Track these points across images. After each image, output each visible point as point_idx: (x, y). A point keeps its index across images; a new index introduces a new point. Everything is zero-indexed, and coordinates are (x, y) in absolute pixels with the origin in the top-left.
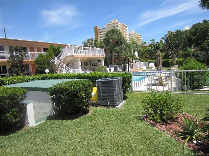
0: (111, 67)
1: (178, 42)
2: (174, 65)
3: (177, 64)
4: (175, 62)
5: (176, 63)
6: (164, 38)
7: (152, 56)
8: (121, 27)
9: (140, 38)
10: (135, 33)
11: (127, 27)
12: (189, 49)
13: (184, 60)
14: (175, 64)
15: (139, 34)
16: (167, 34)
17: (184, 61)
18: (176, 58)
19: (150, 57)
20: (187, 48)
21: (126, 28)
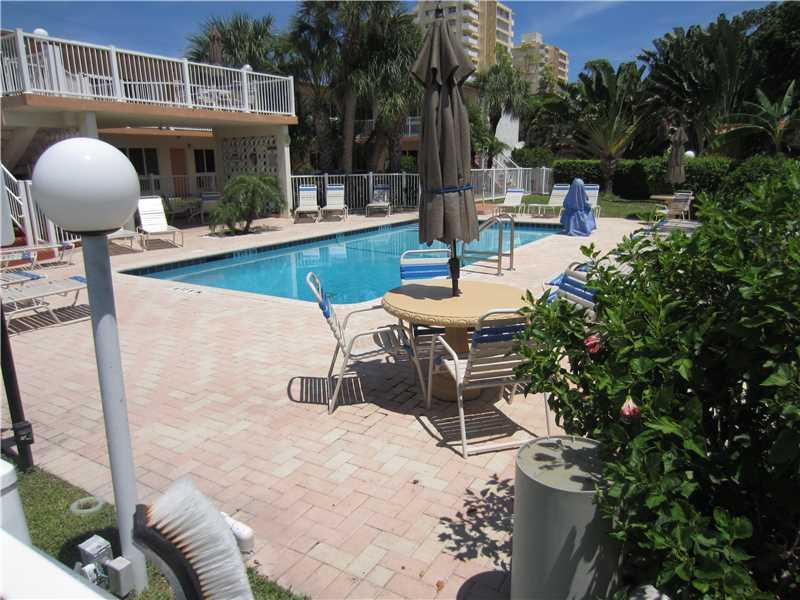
0: (331, 181)
1: (712, 66)
2: (672, 194)
3: (686, 188)
4: (679, 175)
5: (682, 179)
6: (649, 54)
7: (586, 144)
8: (483, 14)
9: (564, 65)
10: (541, 43)
11: (507, 14)
12: (766, 105)
13: (733, 168)
14: (679, 187)
15: (561, 51)
16: (667, 36)
17: (732, 174)
18: (690, 154)
19: (578, 145)
20: (756, 101)
21: (505, 20)
